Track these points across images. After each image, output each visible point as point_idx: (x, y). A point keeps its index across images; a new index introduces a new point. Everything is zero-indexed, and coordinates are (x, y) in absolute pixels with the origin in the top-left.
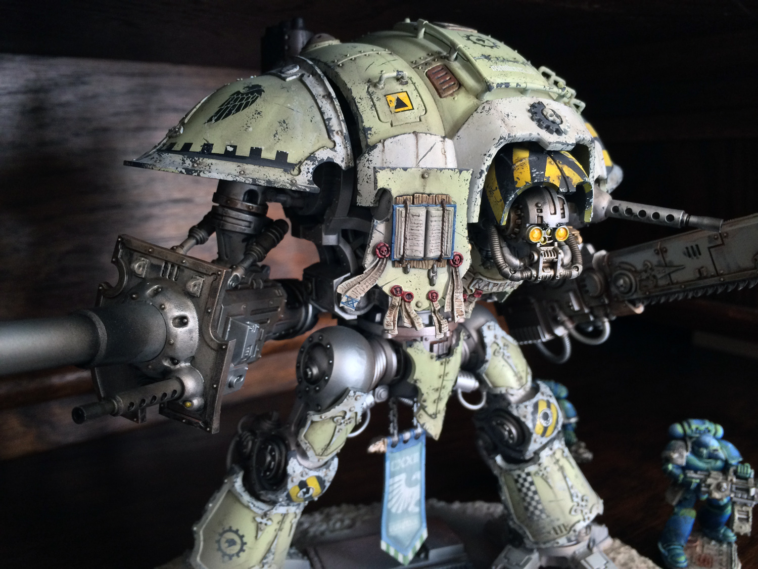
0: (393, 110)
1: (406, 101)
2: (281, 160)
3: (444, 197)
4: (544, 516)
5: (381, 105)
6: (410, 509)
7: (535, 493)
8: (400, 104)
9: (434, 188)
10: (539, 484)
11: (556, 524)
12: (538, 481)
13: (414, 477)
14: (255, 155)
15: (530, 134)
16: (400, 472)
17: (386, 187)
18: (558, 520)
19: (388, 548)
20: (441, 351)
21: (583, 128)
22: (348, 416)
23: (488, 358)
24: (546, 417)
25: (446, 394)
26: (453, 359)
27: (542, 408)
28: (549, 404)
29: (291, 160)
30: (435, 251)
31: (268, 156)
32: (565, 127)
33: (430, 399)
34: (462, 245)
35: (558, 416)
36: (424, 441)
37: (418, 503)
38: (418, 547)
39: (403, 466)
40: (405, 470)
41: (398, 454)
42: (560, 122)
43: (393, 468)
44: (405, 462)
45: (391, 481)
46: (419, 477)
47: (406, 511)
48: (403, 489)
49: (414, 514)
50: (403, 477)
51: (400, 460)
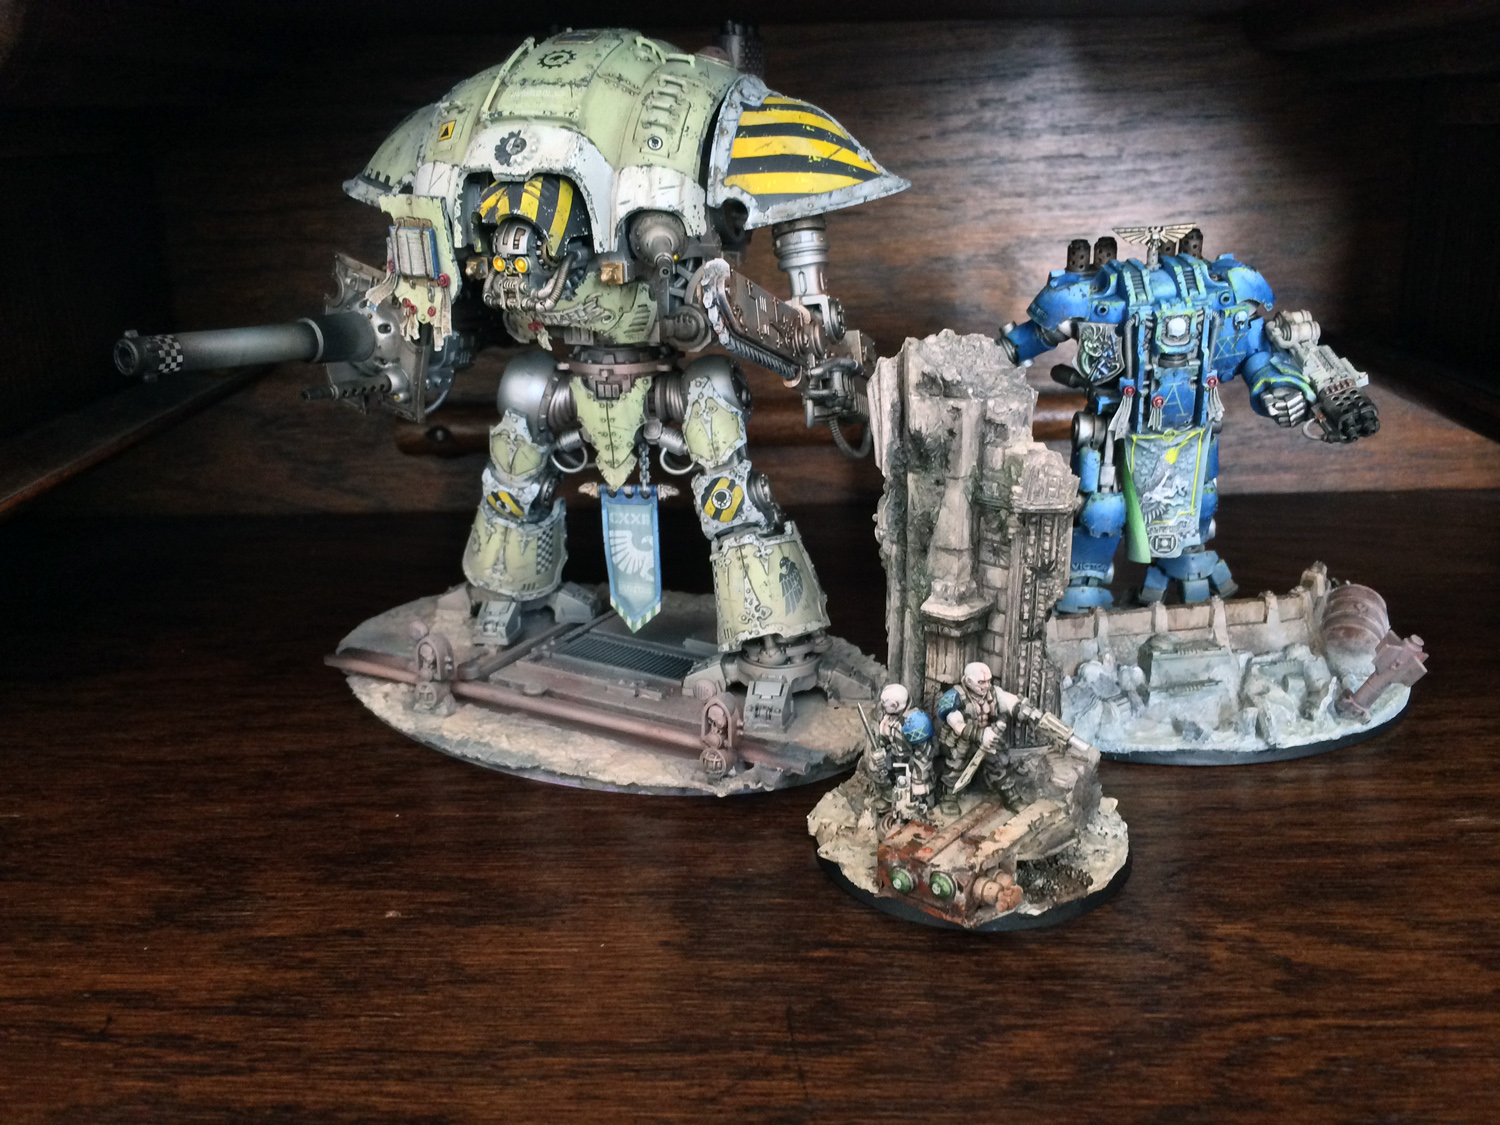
0: (441, 138)
1: (450, 132)
2: (386, 185)
3: (425, 222)
4: (720, 615)
5: (436, 133)
6: (642, 574)
8: (446, 133)
9: (418, 213)
11: (727, 626)
12: (719, 573)
13: (644, 540)
14: (377, 181)
15: (483, 165)
16: (623, 527)
17: (387, 210)
18: (728, 622)
19: (617, 606)
20: (608, 394)
21: (561, 157)
22: (512, 436)
23: (686, 417)
24: (721, 497)
25: (624, 444)
26: (619, 405)
27: (721, 487)
28: (732, 485)
29: (391, 183)
30: (418, 271)
31: (382, 179)
32: (518, 158)
33: (601, 444)
34: (450, 269)
35: (742, 502)
36: (656, 504)
37: (652, 571)
38: (648, 618)
39: (627, 522)
40: (630, 528)
41: (618, 507)
42: (517, 152)
43: (612, 520)
44: (630, 518)
45: (611, 533)
46: (651, 543)
47: (636, 575)
48: (630, 548)
49: (648, 582)
50: (628, 534)
51: (621, 514)
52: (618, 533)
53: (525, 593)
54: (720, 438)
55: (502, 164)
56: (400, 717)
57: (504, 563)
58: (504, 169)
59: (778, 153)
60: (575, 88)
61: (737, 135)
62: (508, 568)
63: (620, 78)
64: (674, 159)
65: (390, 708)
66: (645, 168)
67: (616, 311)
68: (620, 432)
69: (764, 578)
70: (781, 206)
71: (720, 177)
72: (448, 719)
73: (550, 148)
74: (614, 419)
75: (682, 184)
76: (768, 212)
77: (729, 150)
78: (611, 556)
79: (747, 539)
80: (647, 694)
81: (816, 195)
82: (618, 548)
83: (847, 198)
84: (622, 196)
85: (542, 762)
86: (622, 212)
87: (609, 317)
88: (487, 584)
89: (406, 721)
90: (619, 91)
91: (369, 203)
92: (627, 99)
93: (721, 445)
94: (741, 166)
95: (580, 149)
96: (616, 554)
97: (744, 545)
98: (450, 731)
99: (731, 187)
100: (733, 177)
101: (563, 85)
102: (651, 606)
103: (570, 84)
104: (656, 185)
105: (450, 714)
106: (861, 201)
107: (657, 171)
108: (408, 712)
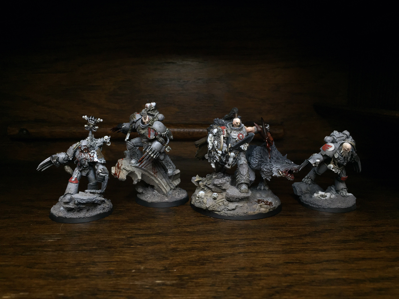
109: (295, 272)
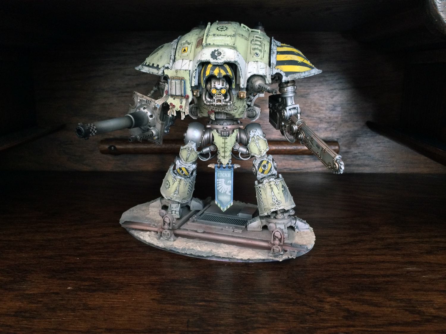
0: (182, 52)
1: (186, 50)
2: (157, 68)
3: (182, 78)
4: (262, 204)
5: (180, 51)
6: (227, 193)
7: (261, 195)
8: (185, 50)
9: (179, 75)
10: (262, 192)
11: (265, 207)
12: (262, 190)
13: (228, 182)
14: (153, 66)
15: (207, 60)
16: (222, 178)
17: (167, 74)
18: (266, 206)
19: (218, 204)
20: (225, 135)
21: (233, 57)
22: (190, 149)
23: (250, 142)
24: (264, 166)
25: (229, 151)
26: (229, 138)
27: (264, 163)
28: (268, 163)
29: (159, 67)
30: (178, 93)
31: (155, 65)
32: (220, 57)
33: (221, 150)
34: (189, 93)
35: (271, 168)
36: (233, 170)
37: (230, 192)
38: (229, 207)
39: (223, 176)
40: (224, 178)
41: (221, 171)
42: (219, 56)
43: (218, 176)
44: (224, 175)
45: (218, 180)
46: (231, 183)
47: (225, 194)
48: (223, 184)
49: (229, 195)
50: (223, 180)
51: (221, 174)
52: (220, 180)
53: (183, 201)
54: (262, 148)
55: (214, 59)
56: (157, 242)
57: (178, 191)
58: (215, 61)
59: (290, 59)
60: (232, 37)
61: (277, 54)
62: (180, 193)
63: (242, 35)
64: (263, 60)
65: (152, 239)
66: (256, 62)
67: (238, 107)
68: (228, 147)
69: (278, 191)
70: (292, 75)
71: (274, 66)
72: (175, 242)
73: (229, 55)
74: (227, 143)
75: (266, 68)
76: (288, 77)
77: (276, 58)
78: (217, 187)
79: (272, 179)
80: (237, 231)
81: (301, 72)
82: (219, 185)
83: (309, 74)
84: (249, 71)
85: (215, 254)
86: (249, 75)
87: (236, 109)
88: (171, 198)
89: (160, 243)
90: (243, 39)
91: (151, 73)
92: (246, 41)
93: (262, 150)
94: (280, 63)
95: (238, 56)
96: (218, 186)
97: (271, 181)
98: (178, 246)
99: (278, 69)
100: (278, 66)
101: (228, 36)
102: (230, 203)
103: (230, 36)
104: (259, 68)
105: (174, 240)
106: (313, 75)
107: (259, 63)
108: (159, 240)
109: (333, 269)
